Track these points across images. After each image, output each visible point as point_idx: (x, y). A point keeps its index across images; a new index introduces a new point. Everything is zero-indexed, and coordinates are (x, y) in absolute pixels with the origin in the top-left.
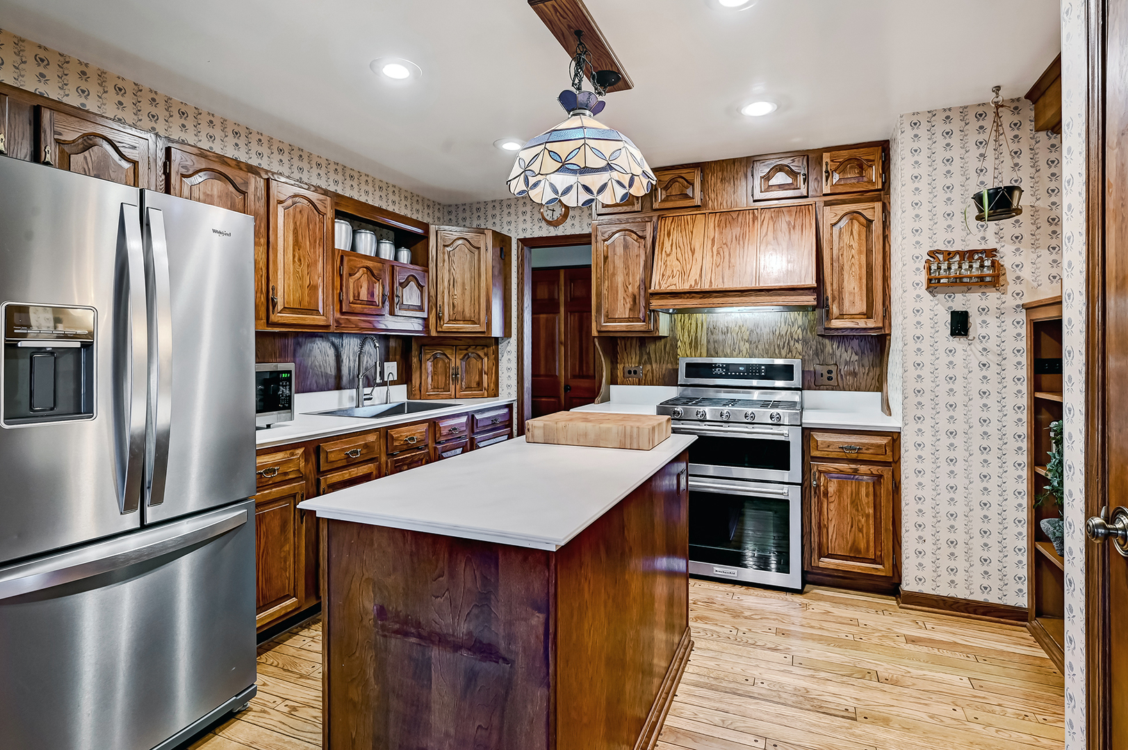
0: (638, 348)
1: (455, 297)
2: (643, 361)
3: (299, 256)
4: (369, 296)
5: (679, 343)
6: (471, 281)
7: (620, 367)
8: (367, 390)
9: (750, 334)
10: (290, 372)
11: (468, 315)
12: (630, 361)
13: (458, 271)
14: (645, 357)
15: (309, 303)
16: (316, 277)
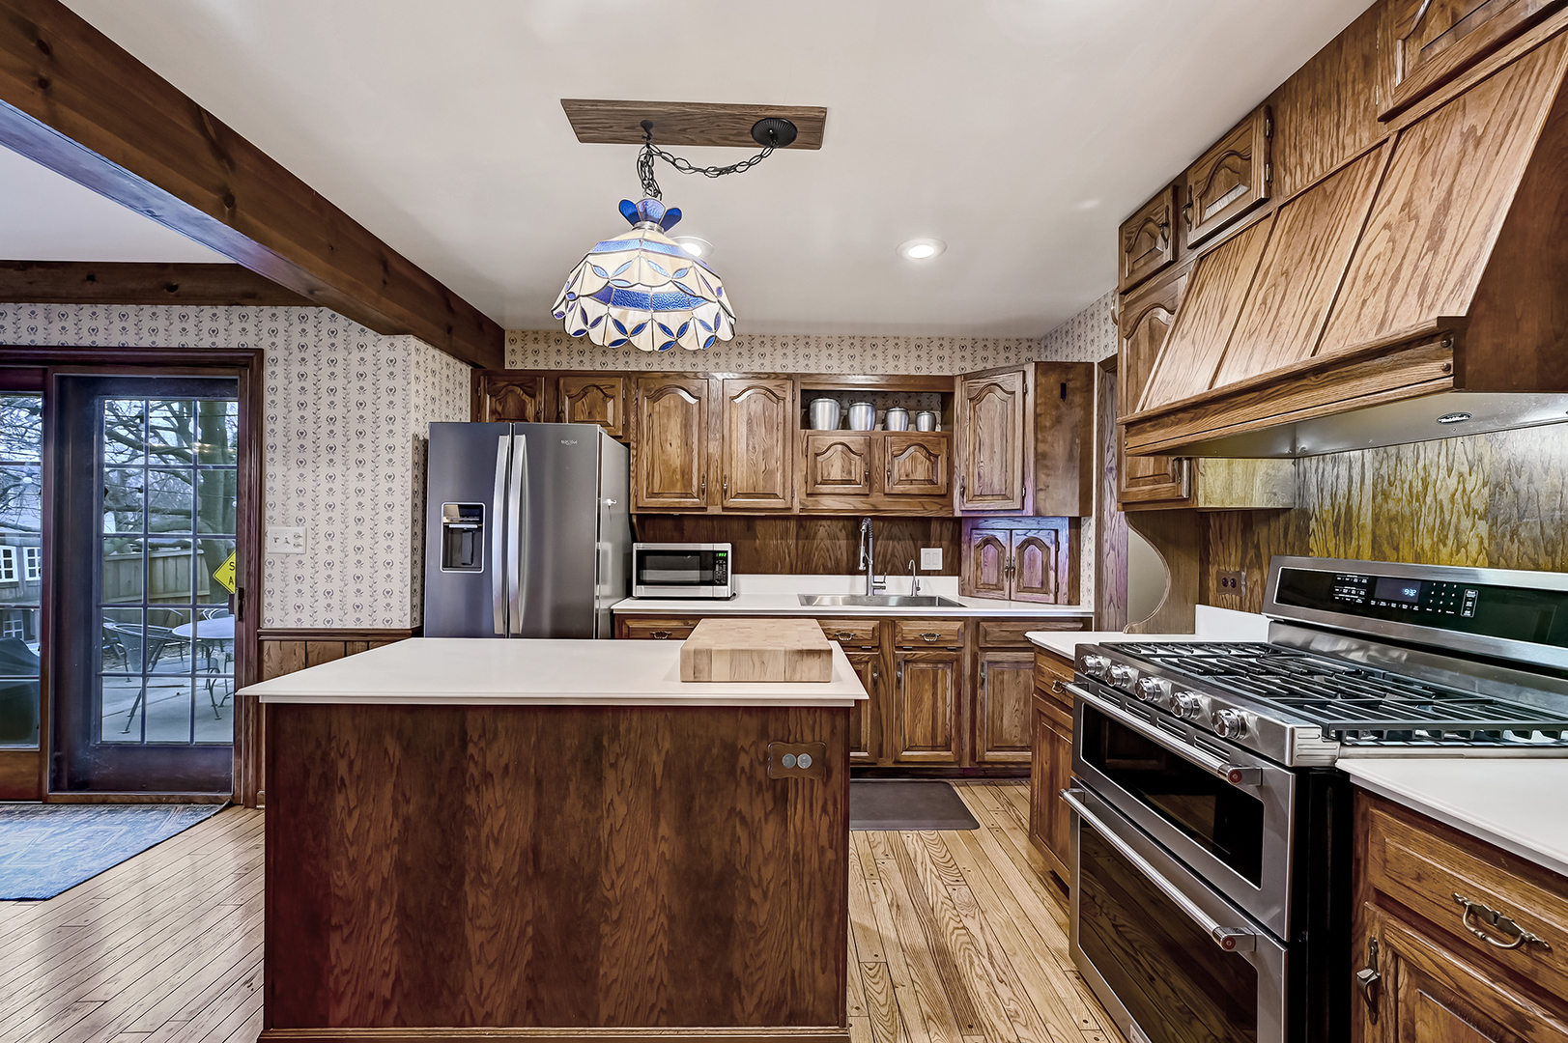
0: (1240, 534)
1: (982, 464)
2: (1248, 561)
3: (754, 444)
4: (844, 475)
5: (1313, 524)
6: (1002, 440)
7: (1213, 570)
8: (879, 578)
9: (1492, 495)
10: (727, 552)
11: (998, 487)
12: (1227, 560)
13: (985, 429)
14: (1251, 553)
15: (765, 487)
16: (773, 462)
